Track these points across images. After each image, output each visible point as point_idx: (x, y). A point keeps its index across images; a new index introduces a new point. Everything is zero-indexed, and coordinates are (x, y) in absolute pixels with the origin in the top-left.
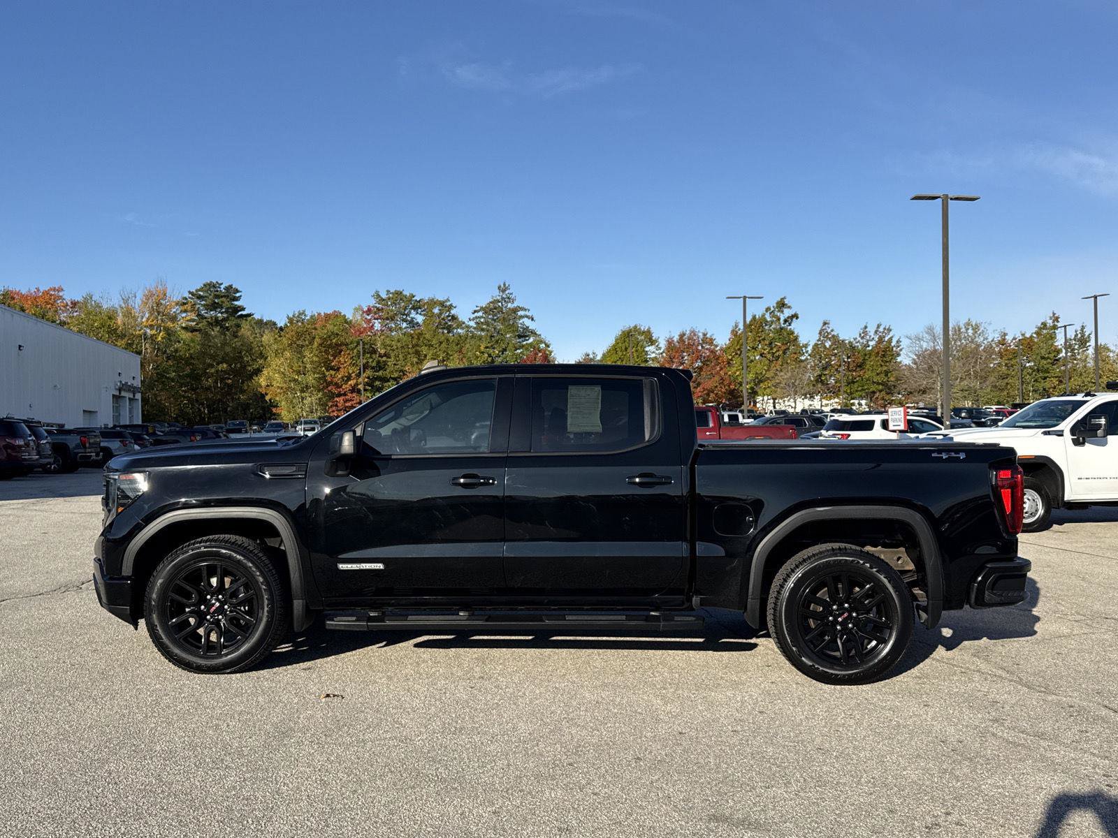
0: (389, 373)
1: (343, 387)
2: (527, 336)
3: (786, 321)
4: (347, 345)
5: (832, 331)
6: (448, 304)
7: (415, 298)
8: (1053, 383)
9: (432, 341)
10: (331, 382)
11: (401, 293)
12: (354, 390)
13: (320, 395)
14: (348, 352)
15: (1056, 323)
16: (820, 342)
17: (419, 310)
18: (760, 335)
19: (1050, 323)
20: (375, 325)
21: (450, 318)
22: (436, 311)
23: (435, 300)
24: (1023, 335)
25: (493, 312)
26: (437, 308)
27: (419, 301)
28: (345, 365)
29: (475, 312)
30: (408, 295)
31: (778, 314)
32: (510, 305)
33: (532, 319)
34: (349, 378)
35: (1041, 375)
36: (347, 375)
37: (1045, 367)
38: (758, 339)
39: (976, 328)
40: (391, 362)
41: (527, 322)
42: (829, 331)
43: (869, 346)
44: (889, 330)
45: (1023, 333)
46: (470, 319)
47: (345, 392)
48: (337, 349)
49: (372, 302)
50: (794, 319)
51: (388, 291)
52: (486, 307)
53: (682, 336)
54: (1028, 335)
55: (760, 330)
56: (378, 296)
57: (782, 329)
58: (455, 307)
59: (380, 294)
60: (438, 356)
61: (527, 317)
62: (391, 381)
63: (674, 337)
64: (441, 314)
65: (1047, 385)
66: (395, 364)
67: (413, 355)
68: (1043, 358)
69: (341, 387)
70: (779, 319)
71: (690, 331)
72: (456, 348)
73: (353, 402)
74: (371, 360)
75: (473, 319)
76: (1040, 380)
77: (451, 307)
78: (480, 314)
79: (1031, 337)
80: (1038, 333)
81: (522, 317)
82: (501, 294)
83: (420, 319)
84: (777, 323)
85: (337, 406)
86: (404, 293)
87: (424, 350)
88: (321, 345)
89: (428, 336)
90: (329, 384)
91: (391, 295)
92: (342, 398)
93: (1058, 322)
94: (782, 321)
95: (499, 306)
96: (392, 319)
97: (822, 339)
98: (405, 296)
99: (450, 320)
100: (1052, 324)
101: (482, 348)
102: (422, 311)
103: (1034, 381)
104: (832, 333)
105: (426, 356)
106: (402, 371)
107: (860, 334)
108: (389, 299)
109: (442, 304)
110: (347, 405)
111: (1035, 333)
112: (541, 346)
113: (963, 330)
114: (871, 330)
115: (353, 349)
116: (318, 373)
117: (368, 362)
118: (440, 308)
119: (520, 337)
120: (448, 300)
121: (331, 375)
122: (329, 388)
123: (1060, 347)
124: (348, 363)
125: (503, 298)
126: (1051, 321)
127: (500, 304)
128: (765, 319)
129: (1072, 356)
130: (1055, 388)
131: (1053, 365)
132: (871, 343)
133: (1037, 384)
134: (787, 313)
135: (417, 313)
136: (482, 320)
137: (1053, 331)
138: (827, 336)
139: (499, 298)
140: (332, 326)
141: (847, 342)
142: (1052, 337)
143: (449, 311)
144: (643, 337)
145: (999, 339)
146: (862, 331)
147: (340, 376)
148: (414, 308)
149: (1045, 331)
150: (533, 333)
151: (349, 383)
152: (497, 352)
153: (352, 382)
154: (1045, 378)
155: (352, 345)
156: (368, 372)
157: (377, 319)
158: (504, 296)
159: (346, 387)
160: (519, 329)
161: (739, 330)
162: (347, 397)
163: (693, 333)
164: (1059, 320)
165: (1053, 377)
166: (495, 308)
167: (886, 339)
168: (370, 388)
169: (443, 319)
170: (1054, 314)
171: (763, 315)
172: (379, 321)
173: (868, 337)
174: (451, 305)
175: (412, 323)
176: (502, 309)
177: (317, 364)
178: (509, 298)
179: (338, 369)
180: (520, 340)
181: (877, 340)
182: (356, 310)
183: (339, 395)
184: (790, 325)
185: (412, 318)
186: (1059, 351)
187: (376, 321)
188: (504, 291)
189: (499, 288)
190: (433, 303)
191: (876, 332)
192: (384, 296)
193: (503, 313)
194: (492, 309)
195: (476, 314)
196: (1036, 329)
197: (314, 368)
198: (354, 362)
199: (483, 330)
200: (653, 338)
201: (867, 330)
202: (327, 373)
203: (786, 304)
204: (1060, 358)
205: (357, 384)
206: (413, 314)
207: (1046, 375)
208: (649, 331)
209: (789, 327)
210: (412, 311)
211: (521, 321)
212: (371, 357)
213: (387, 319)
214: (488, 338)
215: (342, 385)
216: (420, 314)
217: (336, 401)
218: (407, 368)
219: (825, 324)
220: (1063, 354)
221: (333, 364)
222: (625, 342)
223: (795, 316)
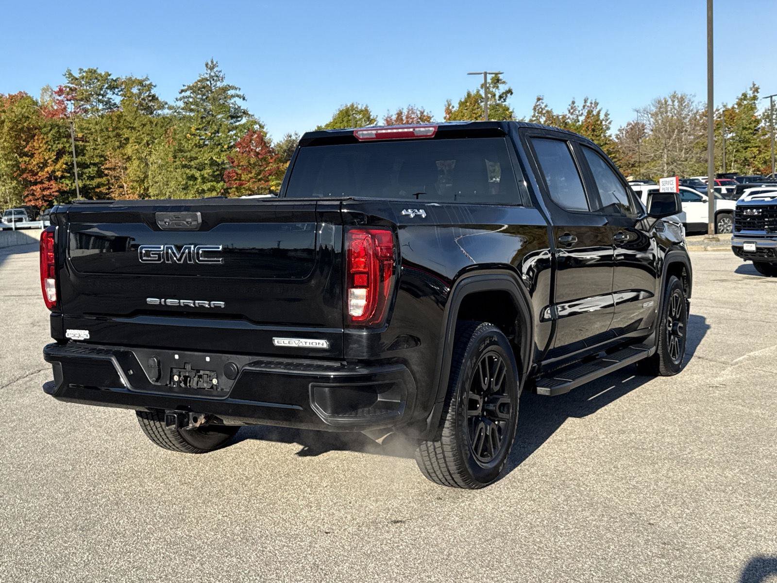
0: (89, 158)
1: (39, 175)
2: (239, 117)
3: (500, 97)
4: (40, 128)
5: (546, 106)
6: (148, 83)
7: (111, 77)
8: (754, 153)
9: (134, 124)
10: (26, 169)
11: (95, 71)
12: (52, 177)
13: (14, 183)
14: (42, 136)
15: (756, 94)
16: (534, 119)
17: (117, 90)
18: (476, 112)
19: (750, 94)
20: (68, 107)
21: (150, 98)
22: (135, 90)
23: (133, 79)
24: (724, 106)
25: (202, 91)
26: (136, 88)
27: (115, 81)
28: (40, 151)
29: (182, 91)
30: (103, 74)
31: (494, 90)
32: (219, 84)
33: (244, 99)
34: (45, 164)
35: (743, 145)
36: (42, 161)
37: (747, 136)
38: (474, 116)
39: (681, 100)
40: (90, 146)
41: (239, 102)
42: (543, 107)
43: (579, 121)
44: (597, 104)
45: (725, 104)
46: (177, 99)
47: (42, 180)
48: (30, 134)
49: (65, 82)
50: (509, 95)
51: (81, 70)
52: (193, 86)
53: (400, 114)
54: (730, 107)
55: (476, 107)
56: (70, 74)
57: (498, 105)
58: (155, 86)
59: (72, 72)
60: (142, 140)
61: (238, 96)
62: (92, 166)
63: (392, 116)
64: (140, 94)
65: (748, 154)
66: (94, 149)
67: (114, 139)
68: (744, 128)
69: (37, 174)
70: (495, 95)
71: (408, 109)
72: (162, 131)
73: (52, 191)
74: (67, 145)
75: (181, 99)
76: (742, 150)
77: (150, 87)
78: (188, 93)
79: (733, 108)
80: (739, 105)
81: (233, 96)
82: (209, 71)
83: (117, 99)
84: (493, 100)
85: (33, 195)
86: (99, 71)
87: (126, 133)
88: (11, 128)
89: (129, 118)
90: (23, 171)
91: (84, 74)
92: (39, 186)
93: (758, 92)
94: (497, 97)
95: (208, 85)
96: (87, 100)
97: (537, 115)
98: (100, 75)
99: (150, 101)
100: (752, 95)
101: (193, 130)
102: (119, 91)
103: (736, 152)
104: (546, 109)
105: (127, 139)
106: (102, 156)
107: (569, 111)
108: (83, 78)
109: (140, 83)
110: (45, 193)
111: (737, 104)
112: (255, 127)
113: (670, 102)
114: (579, 104)
115: (47, 134)
116: (11, 160)
117: (64, 147)
118: (140, 87)
119: (232, 117)
120: (147, 79)
121: (25, 162)
122: (24, 176)
123: (759, 117)
124: (43, 149)
125: (211, 77)
126: (751, 92)
127: (208, 83)
128: (480, 95)
129: (770, 125)
130: (755, 157)
131: (754, 134)
132: (581, 119)
133: (738, 154)
134: (503, 88)
135: (114, 93)
136: (191, 100)
137: (753, 101)
138: (542, 111)
139: (207, 76)
140: (20, 109)
141: (561, 117)
142: (753, 108)
143: (149, 90)
144: (361, 116)
145: (703, 110)
146: (570, 107)
147: (35, 163)
148: (112, 88)
149: (745, 102)
150: (245, 113)
151: (46, 170)
152: (210, 134)
153: (49, 169)
154: (746, 148)
155: (45, 129)
156: (66, 158)
157: (70, 100)
158: (213, 74)
159: (43, 174)
160: (231, 109)
161: (453, 107)
162: (44, 185)
163: (411, 111)
164: (759, 90)
165: (754, 147)
166: (204, 87)
167: (595, 113)
168: (69, 175)
169: (144, 99)
170: (754, 85)
171: (478, 92)
172: (73, 102)
173: (577, 112)
174: (151, 84)
175: (109, 104)
176: (211, 87)
177: (9, 150)
178: (217, 76)
179: (32, 156)
180: (232, 121)
181: (586, 115)
182: (45, 90)
183: (35, 183)
184: (505, 100)
185: (109, 99)
186: (758, 122)
187: (69, 102)
188: (212, 69)
189: (207, 65)
190: (131, 82)
191: (584, 107)
192: (77, 75)
193: (212, 92)
194: (201, 88)
195: (184, 94)
196: (737, 100)
197: (5, 155)
198: (50, 147)
199: (191, 110)
200: (371, 117)
201: (575, 105)
202: (21, 160)
203: (501, 80)
204: (759, 128)
205: (54, 172)
206: (110, 95)
207: (747, 145)
208: (366, 110)
209: (504, 103)
210: (109, 91)
211: (232, 101)
212: (67, 142)
213: (82, 100)
214: (200, 120)
215: (38, 172)
216: (117, 94)
217: (32, 189)
218: (108, 153)
219: (539, 99)
220: (762, 124)
221: (26, 150)
222: (343, 121)
223: (510, 92)
